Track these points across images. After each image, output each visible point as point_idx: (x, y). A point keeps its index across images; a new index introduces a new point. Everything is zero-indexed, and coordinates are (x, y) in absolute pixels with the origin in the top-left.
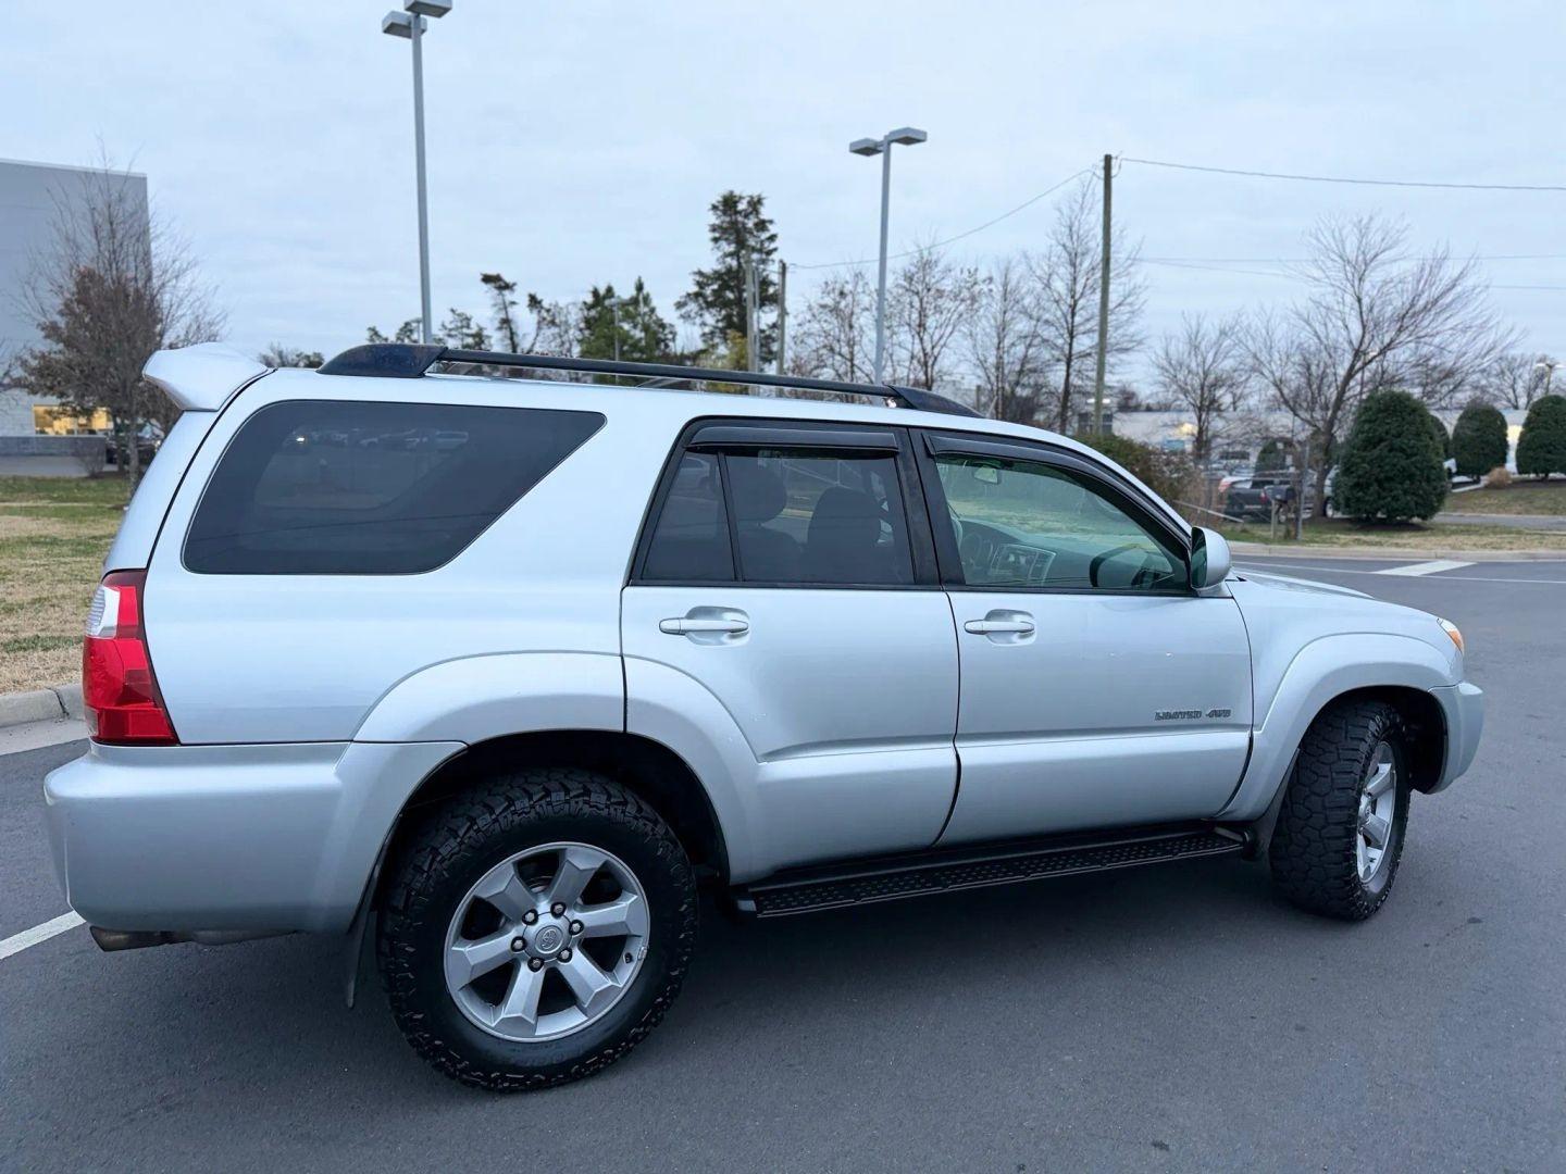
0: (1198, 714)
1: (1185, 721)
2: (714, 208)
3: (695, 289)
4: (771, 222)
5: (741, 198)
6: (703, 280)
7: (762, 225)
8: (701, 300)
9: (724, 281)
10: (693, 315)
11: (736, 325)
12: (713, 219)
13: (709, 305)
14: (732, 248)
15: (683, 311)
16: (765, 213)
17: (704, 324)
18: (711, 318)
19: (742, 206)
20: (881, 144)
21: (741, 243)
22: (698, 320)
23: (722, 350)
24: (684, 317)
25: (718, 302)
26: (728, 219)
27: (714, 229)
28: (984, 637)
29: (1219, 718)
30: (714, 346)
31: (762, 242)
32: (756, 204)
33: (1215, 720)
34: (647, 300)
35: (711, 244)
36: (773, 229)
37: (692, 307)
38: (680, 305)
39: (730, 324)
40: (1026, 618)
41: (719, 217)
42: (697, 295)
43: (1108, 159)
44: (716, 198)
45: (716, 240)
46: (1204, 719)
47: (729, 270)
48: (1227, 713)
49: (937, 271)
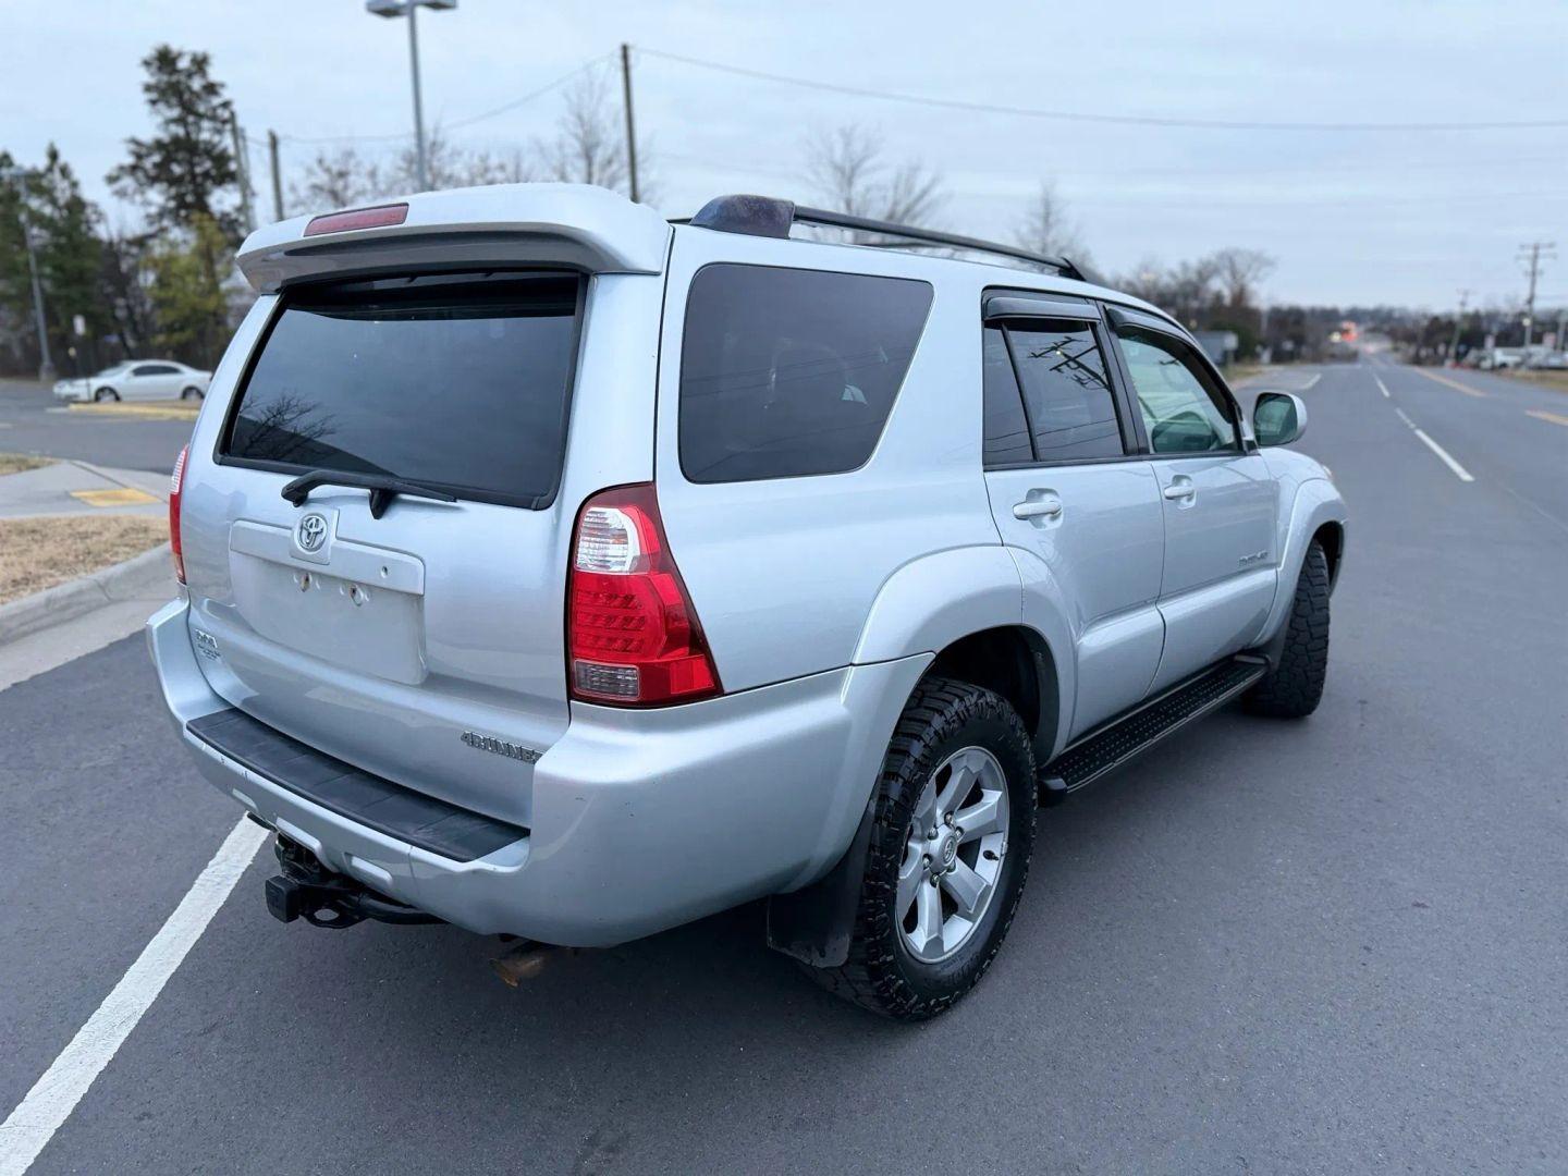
2: (147, 63)
3: (129, 160)
4: (222, 85)
5: (180, 55)
6: (140, 151)
7: (211, 89)
8: (140, 174)
9: (168, 152)
10: (130, 191)
11: (189, 205)
12: (146, 77)
13: (153, 180)
14: (175, 112)
15: (117, 186)
16: (214, 74)
17: (147, 203)
18: (157, 196)
19: (183, 64)
20: (404, 6)
21: (188, 108)
22: (138, 198)
23: (176, 234)
24: (122, 194)
25: (161, 175)
26: (165, 78)
27: (148, 88)
30: (163, 230)
31: (214, 109)
32: (200, 63)
34: (65, 172)
35: (147, 108)
36: (226, 95)
37: (127, 182)
38: (111, 180)
39: (181, 203)
41: (152, 75)
42: (134, 169)
43: (625, 49)
44: (148, 52)
45: (154, 102)
47: (176, 140)
49: (445, 153)
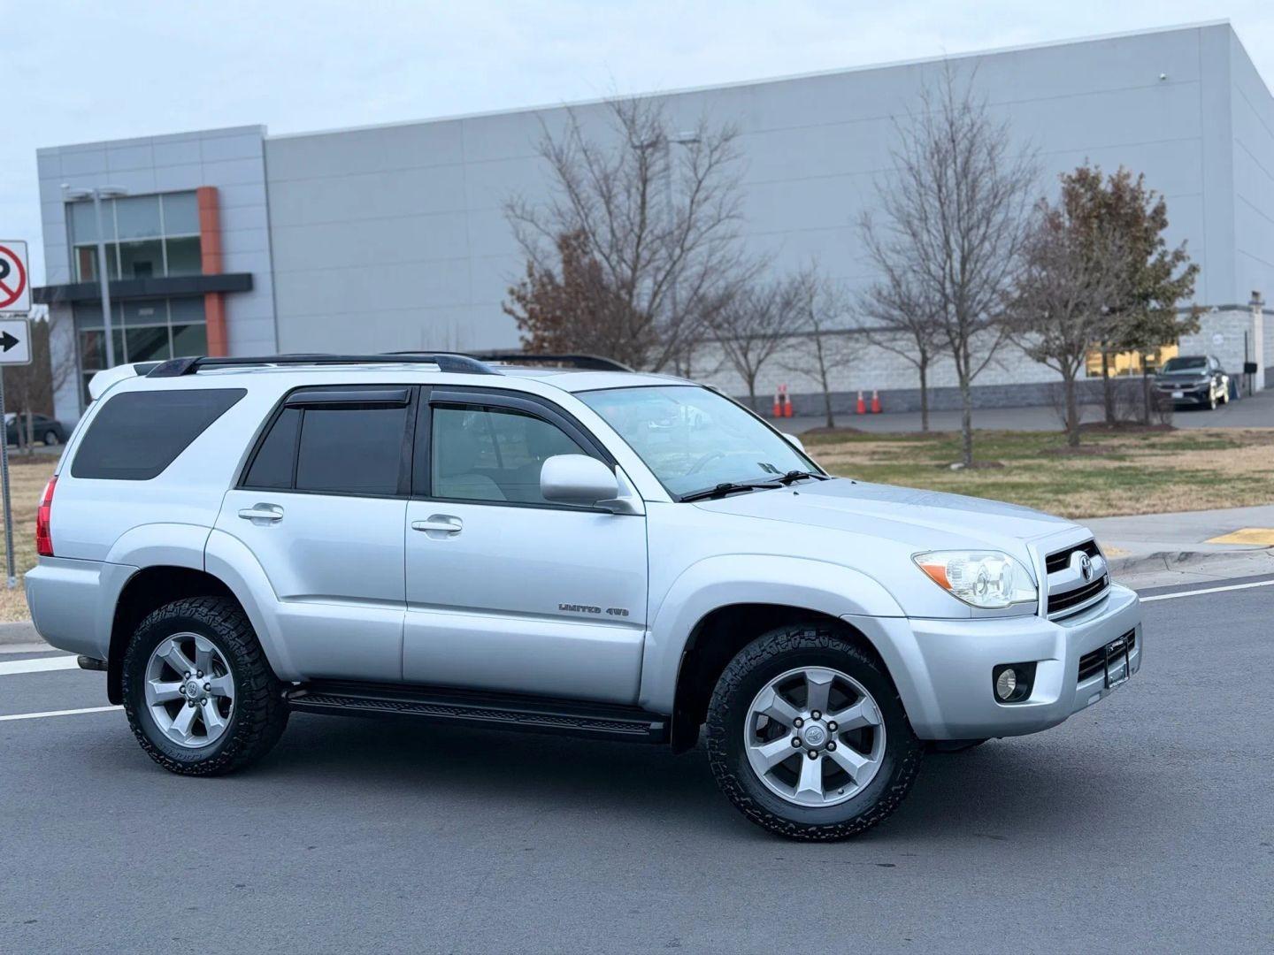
0: (598, 610)
1: (587, 614)
28: (424, 533)
29: (617, 615)
33: (614, 617)
40: (458, 522)
46: (603, 615)
48: (626, 613)
